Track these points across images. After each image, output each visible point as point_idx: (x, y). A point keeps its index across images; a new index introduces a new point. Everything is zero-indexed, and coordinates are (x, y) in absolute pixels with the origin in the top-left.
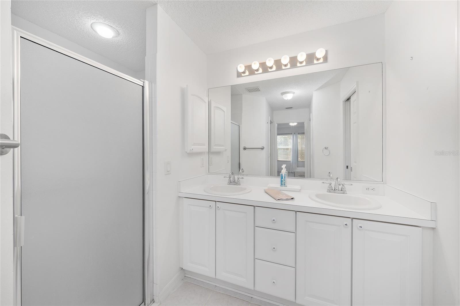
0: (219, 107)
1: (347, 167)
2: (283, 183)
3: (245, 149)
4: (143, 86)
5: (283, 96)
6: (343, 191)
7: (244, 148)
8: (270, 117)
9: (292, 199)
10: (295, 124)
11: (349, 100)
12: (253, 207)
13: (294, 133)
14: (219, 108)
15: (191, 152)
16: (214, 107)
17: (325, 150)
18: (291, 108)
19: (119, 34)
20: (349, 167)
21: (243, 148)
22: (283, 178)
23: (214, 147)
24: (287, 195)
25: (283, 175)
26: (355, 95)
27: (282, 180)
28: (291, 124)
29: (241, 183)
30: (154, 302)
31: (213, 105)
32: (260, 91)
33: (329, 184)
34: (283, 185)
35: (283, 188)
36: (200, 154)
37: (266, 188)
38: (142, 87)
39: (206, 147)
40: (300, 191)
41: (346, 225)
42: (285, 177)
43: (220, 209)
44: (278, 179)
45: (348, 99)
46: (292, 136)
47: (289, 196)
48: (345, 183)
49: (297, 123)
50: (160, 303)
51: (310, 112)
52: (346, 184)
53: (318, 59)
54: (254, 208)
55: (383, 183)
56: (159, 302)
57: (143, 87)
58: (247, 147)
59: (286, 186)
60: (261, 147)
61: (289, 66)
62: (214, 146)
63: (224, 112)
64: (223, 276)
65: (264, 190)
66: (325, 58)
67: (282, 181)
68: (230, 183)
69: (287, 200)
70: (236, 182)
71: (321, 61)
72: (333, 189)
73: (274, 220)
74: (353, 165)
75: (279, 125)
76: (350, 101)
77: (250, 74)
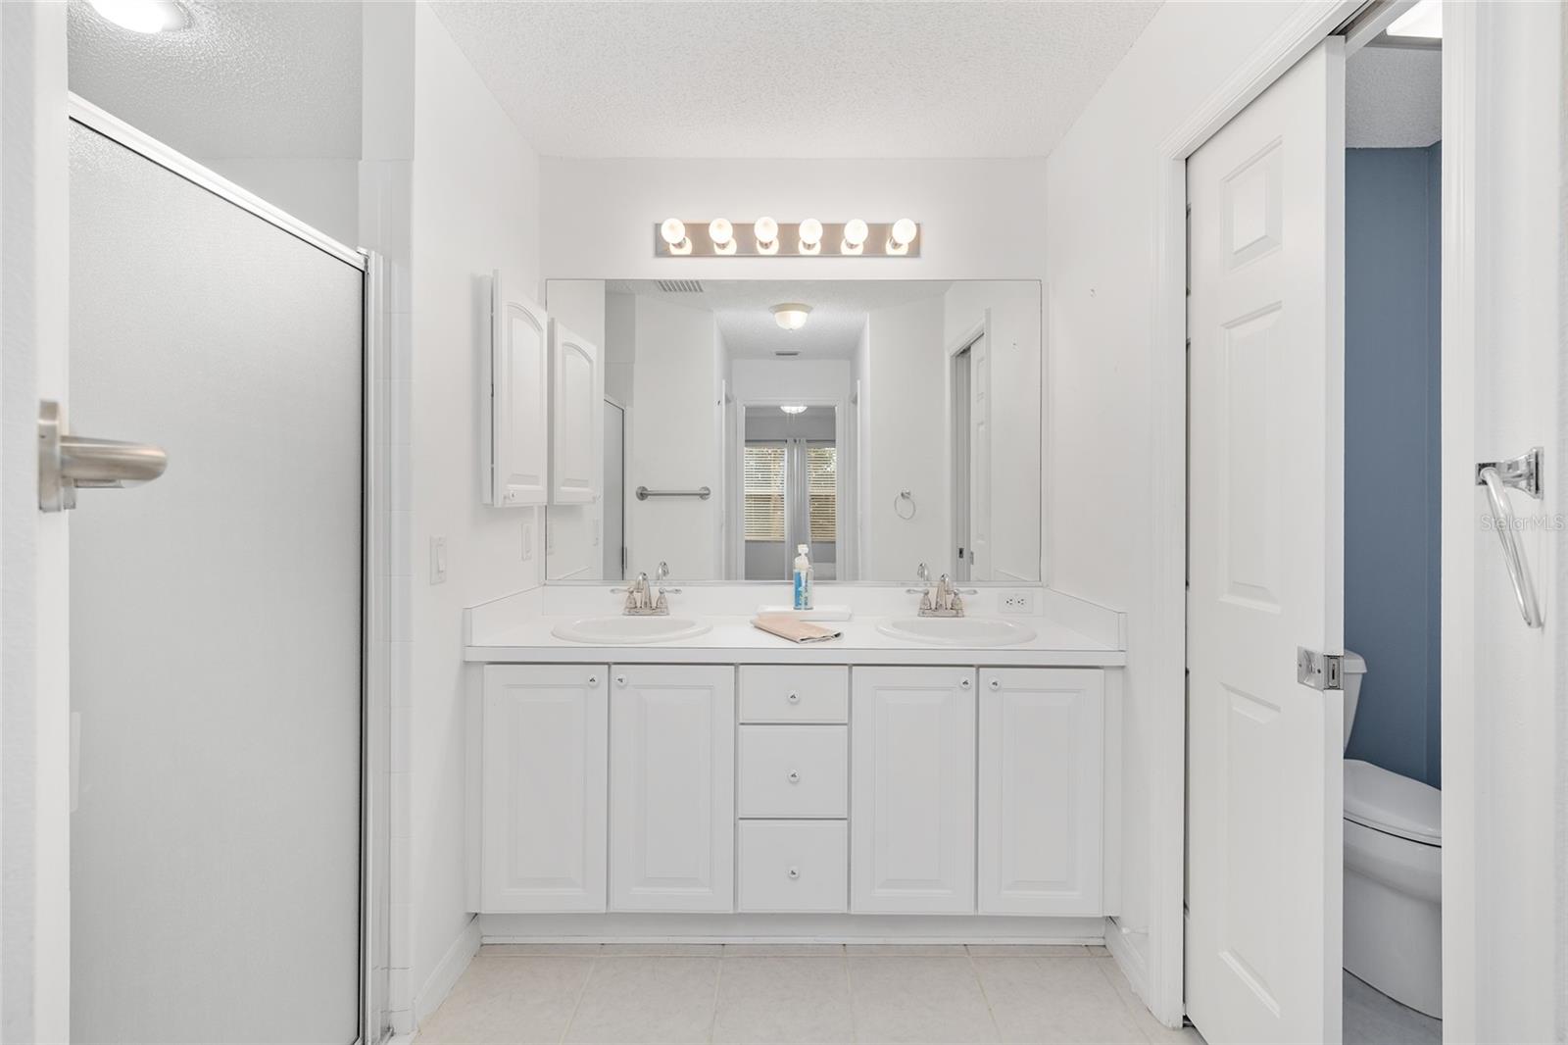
0: (576, 343)
1: (961, 552)
2: (800, 600)
3: (643, 495)
4: (363, 269)
5: (777, 315)
6: (955, 610)
7: (641, 494)
8: (724, 382)
9: (836, 636)
10: (801, 409)
11: (967, 355)
12: (733, 667)
13: (795, 441)
14: (580, 350)
15: (507, 506)
16: (565, 344)
17: (901, 501)
18: (795, 354)
19: (189, 22)
20: (965, 552)
21: (637, 493)
22: (803, 584)
23: (563, 488)
24: (819, 629)
25: (803, 575)
26: (983, 341)
27: (800, 589)
28: (788, 409)
29: (669, 607)
30: (392, 1035)
31: (562, 336)
32: (701, 290)
33: (922, 595)
34: (803, 606)
35: (802, 613)
36: (523, 511)
37: (754, 617)
38: (361, 273)
39: (541, 487)
40: (850, 618)
41: (966, 683)
42: (806, 582)
43: (626, 685)
44: (786, 591)
45: (965, 352)
46: (786, 450)
47: (828, 630)
48: (961, 589)
49: (805, 408)
50: (419, 1031)
51: (854, 374)
52: (962, 592)
53: (896, 245)
54: (736, 671)
55: (1040, 584)
56: (413, 1030)
57: (363, 272)
58: (650, 488)
59: (811, 609)
60: (696, 488)
61: (817, 250)
62: (564, 485)
63: (590, 361)
64: (634, 897)
65: (751, 622)
66: (915, 249)
67: (798, 594)
68: (633, 609)
69: (825, 639)
70: (654, 605)
71: (903, 250)
72: (933, 607)
73: (793, 697)
74: (975, 545)
75: (748, 409)
76: (970, 356)
77: (697, 253)
